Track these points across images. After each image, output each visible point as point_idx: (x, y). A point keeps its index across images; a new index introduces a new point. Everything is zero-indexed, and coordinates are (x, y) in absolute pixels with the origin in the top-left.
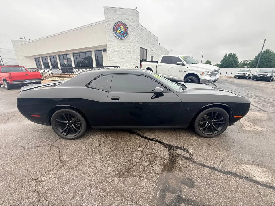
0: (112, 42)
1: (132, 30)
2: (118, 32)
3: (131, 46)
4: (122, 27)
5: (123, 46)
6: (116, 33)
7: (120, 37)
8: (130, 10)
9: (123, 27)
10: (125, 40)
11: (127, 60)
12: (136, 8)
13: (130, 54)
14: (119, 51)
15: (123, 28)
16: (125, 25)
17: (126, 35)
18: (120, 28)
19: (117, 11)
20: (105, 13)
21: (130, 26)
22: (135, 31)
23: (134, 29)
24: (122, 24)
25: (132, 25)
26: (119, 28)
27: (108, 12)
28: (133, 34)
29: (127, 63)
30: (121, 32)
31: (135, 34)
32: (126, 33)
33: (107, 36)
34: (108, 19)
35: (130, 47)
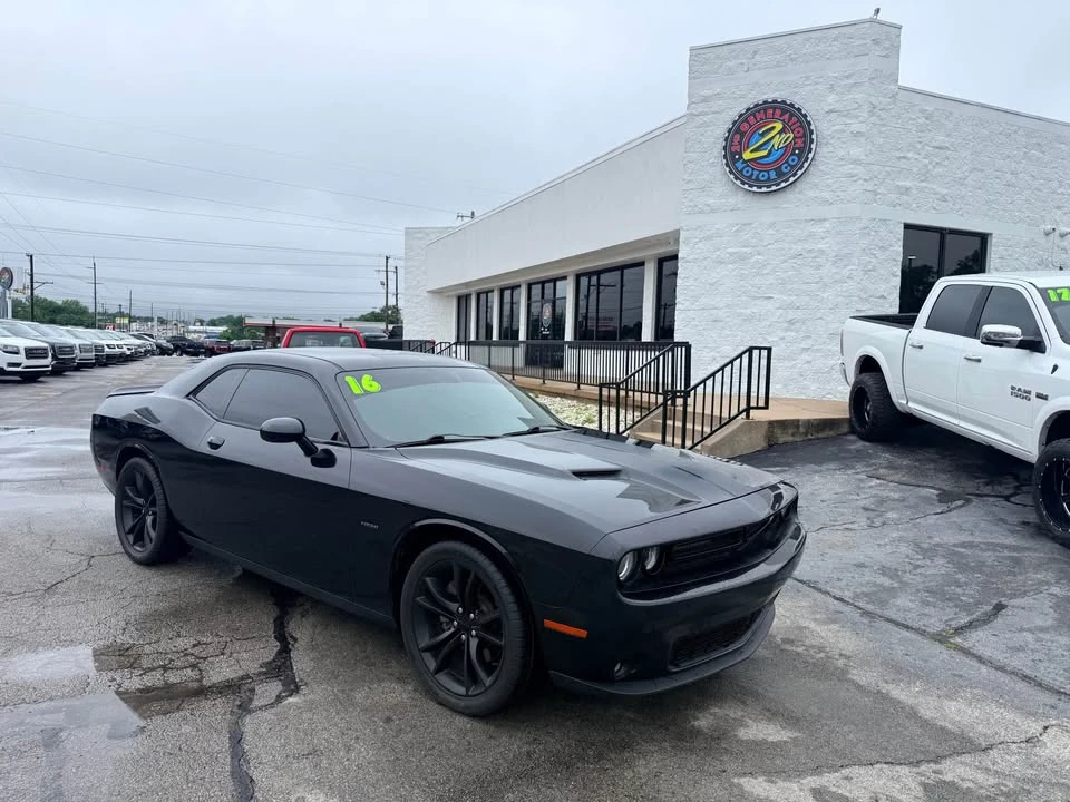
0: (712, 211)
1: (843, 131)
2: (747, 155)
3: (827, 225)
4: (773, 128)
5: (772, 225)
6: (735, 161)
7: (757, 182)
8: (836, 31)
9: (779, 126)
10: (790, 195)
11: (791, 306)
12: (878, 11)
13: (817, 268)
14: (743, 258)
15: (780, 132)
16: (792, 115)
17: (794, 168)
18: (763, 135)
19: (755, 53)
20: (690, 78)
21: (831, 111)
22: (858, 134)
23: (856, 127)
24: (778, 112)
25: (838, 106)
26: (756, 136)
27: (706, 67)
28: (842, 153)
29: (791, 322)
30: (764, 153)
31: (856, 152)
32: (799, 156)
33: (691, 186)
34: (705, 100)
35: (818, 229)
